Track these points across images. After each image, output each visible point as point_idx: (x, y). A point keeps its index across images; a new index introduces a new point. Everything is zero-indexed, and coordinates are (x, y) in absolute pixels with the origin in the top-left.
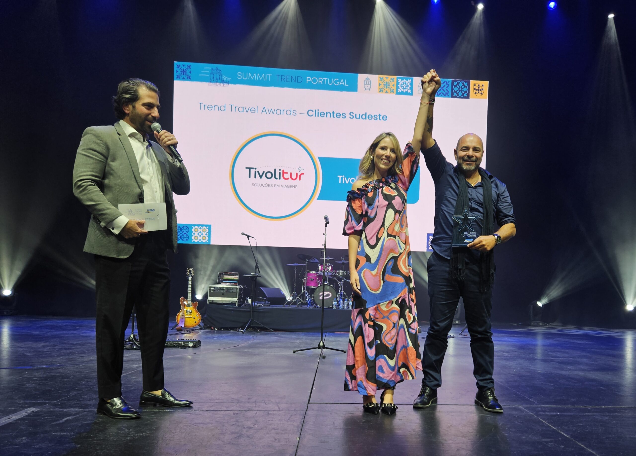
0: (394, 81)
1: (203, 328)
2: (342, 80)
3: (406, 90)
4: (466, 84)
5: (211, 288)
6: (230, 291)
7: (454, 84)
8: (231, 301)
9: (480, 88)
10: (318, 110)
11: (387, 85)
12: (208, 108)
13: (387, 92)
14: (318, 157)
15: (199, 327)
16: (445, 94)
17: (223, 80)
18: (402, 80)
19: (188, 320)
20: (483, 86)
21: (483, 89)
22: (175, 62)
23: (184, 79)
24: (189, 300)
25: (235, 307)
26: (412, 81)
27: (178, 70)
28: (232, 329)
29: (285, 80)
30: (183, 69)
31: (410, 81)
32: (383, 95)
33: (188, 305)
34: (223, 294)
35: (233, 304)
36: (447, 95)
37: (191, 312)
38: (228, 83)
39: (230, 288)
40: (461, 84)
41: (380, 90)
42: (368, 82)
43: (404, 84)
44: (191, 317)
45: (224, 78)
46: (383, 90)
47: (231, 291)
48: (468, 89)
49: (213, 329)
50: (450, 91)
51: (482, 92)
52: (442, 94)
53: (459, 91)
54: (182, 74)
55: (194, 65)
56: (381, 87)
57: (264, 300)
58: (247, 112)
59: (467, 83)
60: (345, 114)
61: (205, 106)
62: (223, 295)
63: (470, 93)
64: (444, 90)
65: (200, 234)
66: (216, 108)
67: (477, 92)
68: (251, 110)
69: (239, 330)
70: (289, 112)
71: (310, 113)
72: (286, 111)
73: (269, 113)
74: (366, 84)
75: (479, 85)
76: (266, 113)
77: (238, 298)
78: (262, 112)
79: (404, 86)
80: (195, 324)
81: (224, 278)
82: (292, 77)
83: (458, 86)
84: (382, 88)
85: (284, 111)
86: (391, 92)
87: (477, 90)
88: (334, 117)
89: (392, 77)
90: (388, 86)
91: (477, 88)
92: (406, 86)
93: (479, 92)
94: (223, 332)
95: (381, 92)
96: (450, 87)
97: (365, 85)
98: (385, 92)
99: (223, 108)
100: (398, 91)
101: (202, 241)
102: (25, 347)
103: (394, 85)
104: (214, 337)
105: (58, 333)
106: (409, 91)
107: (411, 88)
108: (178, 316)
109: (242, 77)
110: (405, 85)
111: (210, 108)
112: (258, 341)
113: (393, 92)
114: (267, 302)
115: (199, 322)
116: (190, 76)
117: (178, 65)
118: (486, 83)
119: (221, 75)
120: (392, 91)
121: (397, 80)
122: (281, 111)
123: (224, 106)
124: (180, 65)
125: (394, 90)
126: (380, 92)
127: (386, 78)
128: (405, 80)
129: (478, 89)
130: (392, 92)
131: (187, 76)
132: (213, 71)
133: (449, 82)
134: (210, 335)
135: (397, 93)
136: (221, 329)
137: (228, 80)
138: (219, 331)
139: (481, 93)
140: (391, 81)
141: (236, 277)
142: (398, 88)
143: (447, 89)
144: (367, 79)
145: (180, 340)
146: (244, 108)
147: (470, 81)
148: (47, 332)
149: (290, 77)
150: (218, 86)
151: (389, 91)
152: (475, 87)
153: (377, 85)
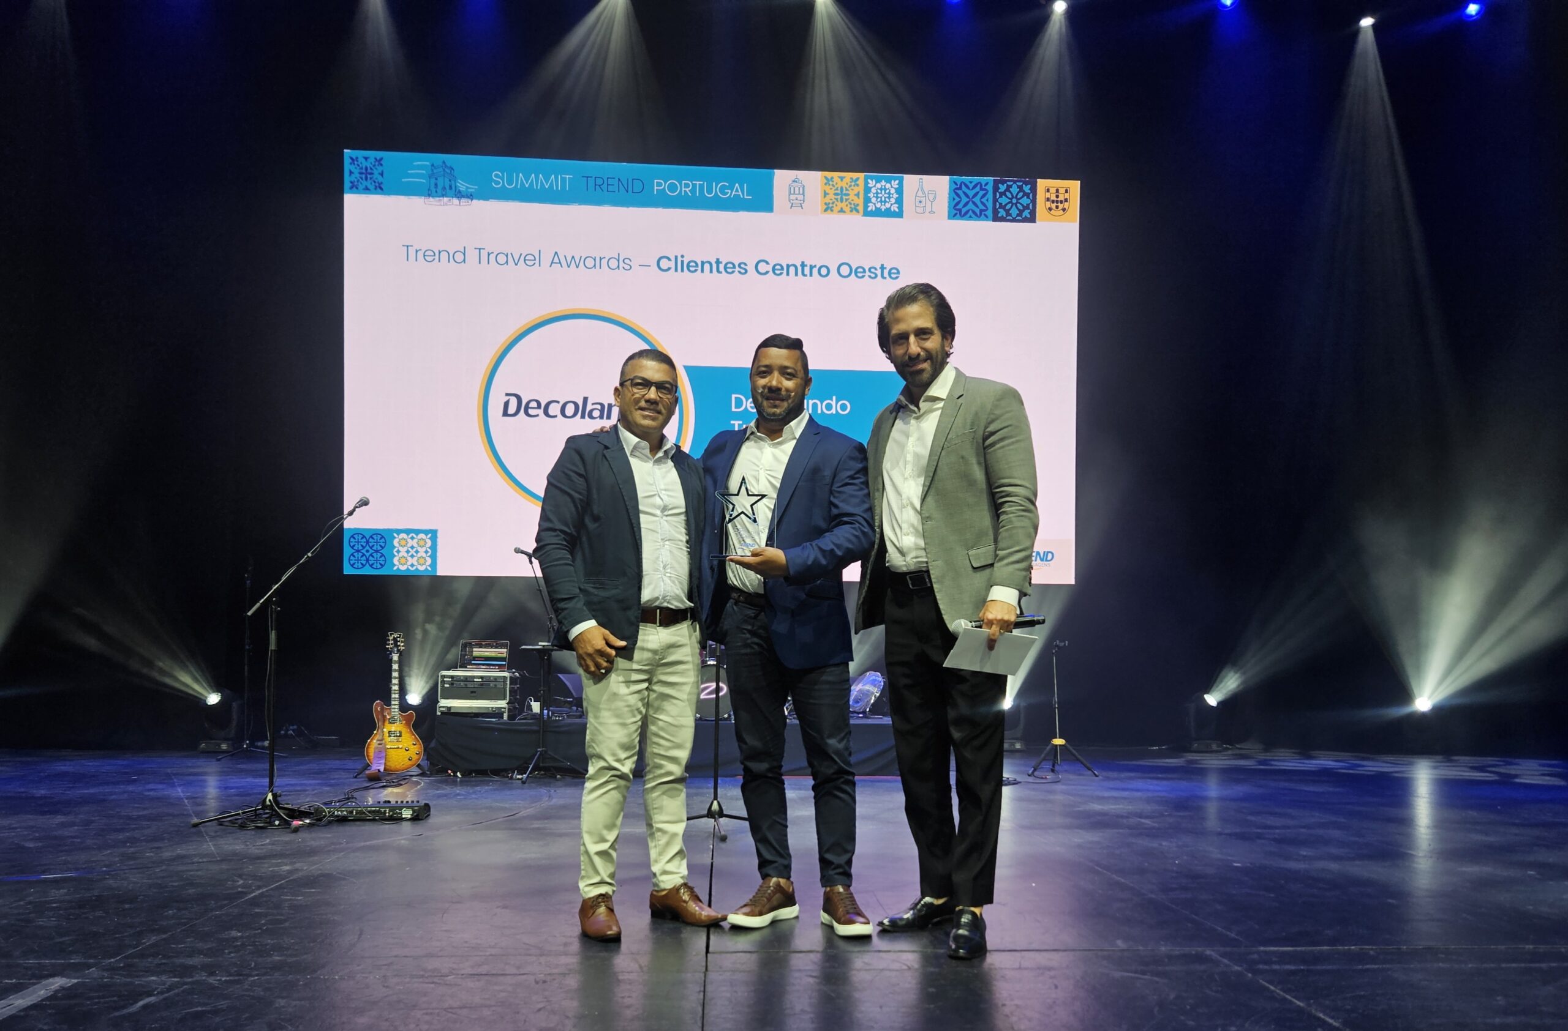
0: (858, 185)
1: (428, 773)
2: (737, 185)
3: (888, 205)
4: (1027, 189)
5: (445, 679)
6: (489, 685)
7: (999, 188)
8: (493, 708)
9: (1061, 198)
10: (682, 256)
11: (841, 194)
12: (424, 256)
13: (842, 211)
14: (685, 367)
15: (419, 771)
16: (978, 213)
17: (460, 192)
18: (876, 183)
19: (393, 754)
20: (1066, 191)
21: (1066, 200)
22: (345, 151)
23: (367, 190)
24: (393, 707)
25: (501, 721)
26: (901, 184)
27: (352, 170)
28: (497, 772)
29: (604, 187)
30: (364, 167)
31: (895, 184)
32: (834, 218)
33: (392, 721)
34: (472, 692)
35: (497, 713)
36: (983, 216)
37: (400, 736)
38: (471, 197)
39: (490, 677)
40: (1014, 190)
41: (825, 207)
42: (797, 189)
43: (883, 191)
44: (400, 747)
45: (462, 186)
46: (832, 207)
47: (492, 684)
48: (1032, 201)
49: (450, 775)
50: (990, 205)
51: (1066, 205)
52: (970, 213)
53: (1011, 204)
54: (362, 178)
55: (391, 158)
56: (827, 200)
57: (567, 705)
58: (516, 265)
59: (1029, 186)
60: (746, 265)
61: (417, 251)
62: (473, 694)
63: (1037, 210)
64: (975, 204)
65: (412, 552)
66: (444, 255)
67: (1054, 206)
68: (525, 260)
69: (512, 777)
70: (613, 263)
71: (664, 264)
72: (606, 260)
73: (569, 267)
74: (792, 192)
75: (1057, 191)
76: (562, 266)
77: (507, 701)
78: (552, 263)
79: (883, 195)
80: (410, 763)
81: (475, 654)
82: (619, 180)
83: (1008, 194)
84: (831, 202)
85: (602, 261)
86: (851, 211)
87: (1053, 202)
88: (721, 273)
89: (855, 175)
90: (844, 197)
91: (1053, 197)
92: (886, 195)
93: (1057, 207)
94: (476, 781)
95: (829, 211)
96: (990, 195)
97: (790, 194)
98: (839, 212)
99: (459, 257)
100: (869, 209)
101: (417, 569)
102: (20, 828)
103: (858, 195)
104: (458, 795)
105: (92, 791)
106: (895, 208)
107: (900, 201)
108: (369, 745)
109: (503, 182)
110: (885, 193)
111: (431, 256)
112: (561, 802)
113: (858, 211)
114: (575, 708)
115: (419, 759)
116: (382, 183)
117: (352, 158)
118: (1075, 186)
119: (453, 178)
120: (854, 209)
121: (866, 183)
122: (595, 260)
123: (463, 252)
124: (357, 158)
125: (858, 205)
126: (826, 210)
127: (839, 177)
128: (883, 183)
129: (1056, 199)
130: (854, 212)
131: (375, 182)
132: (435, 171)
133: (986, 184)
134: (447, 789)
135: (867, 213)
136: (470, 774)
137: (469, 190)
138: (467, 779)
139: (1064, 210)
140: (850, 186)
141: (503, 652)
142: (867, 200)
143: (983, 200)
144: (794, 181)
145: (382, 803)
146: (510, 256)
147: (1036, 182)
148: (65, 790)
149: (616, 182)
150: (446, 205)
151: (847, 209)
152: (1048, 195)
153: (820, 194)
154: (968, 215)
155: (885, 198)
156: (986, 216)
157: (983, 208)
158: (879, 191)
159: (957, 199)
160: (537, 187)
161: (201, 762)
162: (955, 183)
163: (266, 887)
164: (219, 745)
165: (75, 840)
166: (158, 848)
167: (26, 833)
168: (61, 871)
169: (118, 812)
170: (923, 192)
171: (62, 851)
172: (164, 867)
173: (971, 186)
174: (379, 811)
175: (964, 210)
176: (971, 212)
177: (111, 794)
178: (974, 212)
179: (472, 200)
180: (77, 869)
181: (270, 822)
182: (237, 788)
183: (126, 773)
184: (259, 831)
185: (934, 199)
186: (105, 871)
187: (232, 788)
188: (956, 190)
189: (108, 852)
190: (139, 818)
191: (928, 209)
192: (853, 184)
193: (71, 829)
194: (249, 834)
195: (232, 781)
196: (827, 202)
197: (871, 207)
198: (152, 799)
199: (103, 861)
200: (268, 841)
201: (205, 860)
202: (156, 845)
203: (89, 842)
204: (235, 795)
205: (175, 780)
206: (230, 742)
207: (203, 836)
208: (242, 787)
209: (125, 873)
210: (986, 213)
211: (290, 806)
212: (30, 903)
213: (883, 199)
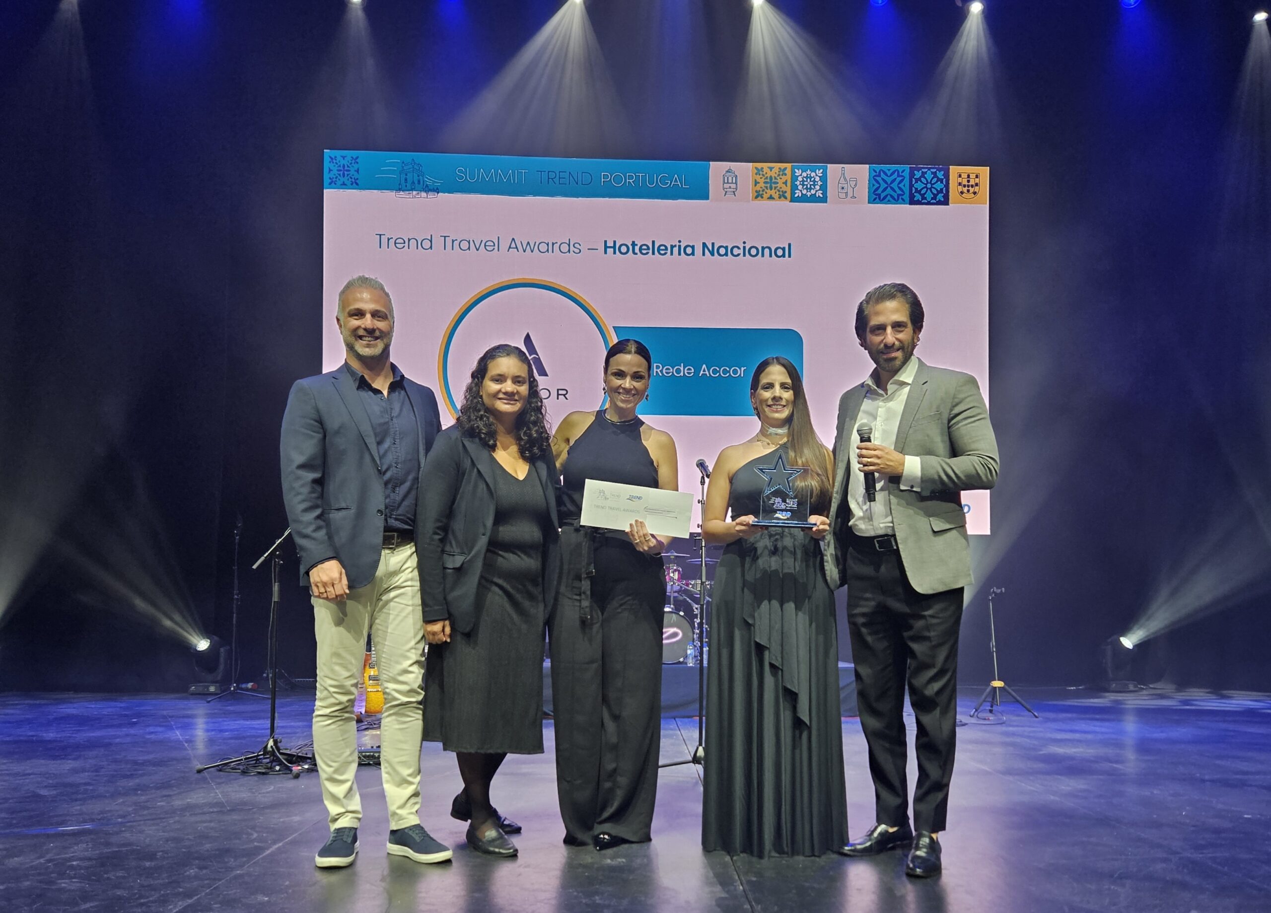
0: (786, 175)
2: (676, 175)
3: (813, 192)
4: (940, 175)
7: (915, 175)
9: (972, 182)
12: (395, 244)
16: (896, 197)
18: (802, 172)
19: (371, 696)
20: (977, 177)
21: (977, 185)
22: (326, 151)
23: (344, 185)
26: (825, 173)
27: (331, 168)
29: (557, 180)
30: (342, 165)
32: (764, 204)
36: (900, 200)
40: (929, 176)
41: (756, 194)
48: (945, 186)
50: (907, 190)
51: (977, 189)
52: (889, 198)
53: (925, 189)
54: (340, 175)
55: (366, 156)
58: (478, 250)
59: (942, 173)
61: (388, 240)
63: (950, 194)
64: (893, 190)
66: (413, 243)
67: (965, 190)
68: (487, 248)
70: (565, 248)
72: (559, 244)
73: (525, 251)
74: (726, 181)
75: (969, 176)
76: (518, 251)
78: (510, 247)
79: (809, 183)
82: (570, 173)
83: (923, 180)
85: (555, 245)
87: (965, 186)
90: (773, 186)
91: (965, 182)
92: (812, 183)
93: (968, 191)
95: (760, 198)
96: (907, 181)
97: (724, 183)
98: (768, 198)
99: (427, 244)
100: (796, 196)
103: (785, 183)
106: (819, 194)
107: (824, 188)
109: (466, 177)
110: (810, 181)
111: (402, 243)
113: (786, 198)
116: (357, 179)
117: (331, 158)
118: (985, 172)
120: (782, 196)
121: (793, 172)
122: (548, 245)
123: (430, 239)
124: (335, 157)
125: (786, 192)
126: (756, 197)
128: (809, 172)
129: (967, 184)
131: (351, 178)
133: (903, 171)
135: (794, 200)
139: (975, 193)
142: (794, 188)
143: (900, 185)
144: (727, 172)
145: (375, 747)
146: (471, 242)
147: (949, 168)
148: (73, 733)
149: (567, 175)
150: (415, 197)
151: (776, 196)
152: (960, 180)
153: (751, 183)
154: (887, 199)
155: (811, 185)
156: (903, 199)
157: (900, 192)
158: (805, 179)
159: (877, 185)
160: (496, 180)
161: (191, 703)
162: (875, 171)
163: (282, 841)
164: (208, 687)
165: (88, 787)
166: (169, 796)
167: (40, 779)
168: (79, 823)
169: (125, 756)
170: (845, 179)
171: (76, 800)
172: (177, 818)
173: (889, 173)
174: (373, 756)
175: (882, 196)
176: (889, 196)
177: (116, 737)
178: (892, 196)
179: (438, 193)
180: (93, 820)
181: (271, 768)
182: (231, 730)
183: (126, 716)
184: (261, 776)
185: (856, 185)
186: (121, 823)
187: (226, 731)
188: (875, 178)
189: (121, 800)
190: (145, 763)
191: (850, 194)
192: (781, 173)
193: (82, 775)
194: (251, 781)
195: (225, 723)
196: (758, 190)
197: (798, 194)
198: (154, 742)
199: (117, 811)
200: (272, 788)
201: (215, 810)
202: (165, 792)
203: (102, 789)
204: (231, 738)
205: (173, 723)
206: (218, 685)
207: (209, 783)
208: (237, 730)
209: (139, 825)
210: (903, 197)
211: (288, 752)
212: (49, 861)
213: (809, 186)
